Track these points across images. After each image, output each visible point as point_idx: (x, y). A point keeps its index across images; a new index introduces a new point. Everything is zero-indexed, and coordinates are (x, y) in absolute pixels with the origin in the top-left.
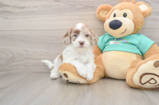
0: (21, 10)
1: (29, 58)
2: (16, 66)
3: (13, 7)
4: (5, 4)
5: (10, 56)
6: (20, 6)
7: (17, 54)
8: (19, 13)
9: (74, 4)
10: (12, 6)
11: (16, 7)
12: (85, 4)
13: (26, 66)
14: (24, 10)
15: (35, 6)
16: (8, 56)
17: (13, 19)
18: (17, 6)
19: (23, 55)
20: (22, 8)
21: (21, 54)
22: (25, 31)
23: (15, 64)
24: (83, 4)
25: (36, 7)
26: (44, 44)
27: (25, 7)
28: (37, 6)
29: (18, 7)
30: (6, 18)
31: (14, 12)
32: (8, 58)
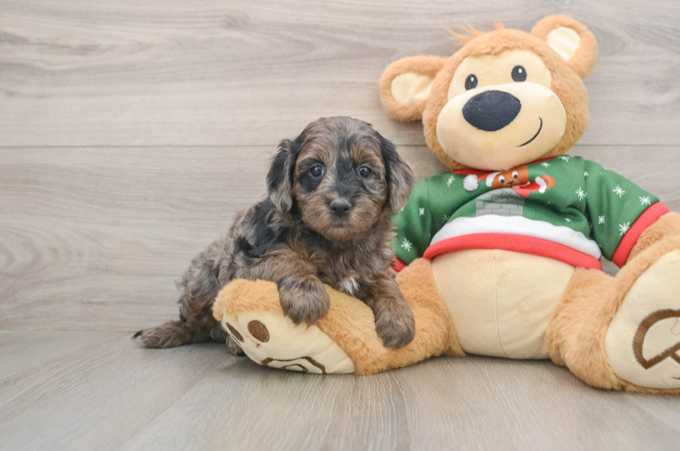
0: (79, 60)
1: (107, 270)
2: (46, 302)
3: (42, 45)
4: (6, 34)
5: (22, 257)
6: (75, 43)
7: (54, 251)
8: (70, 71)
9: (308, 39)
10: (39, 44)
11: (55, 46)
12: (355, 39)
13: (90, 303)
14: (93, 60)
15: (140, 44)
16: (10, 259)
17: (41, 96)
18: (61, 43)
19: (80, 254)
20: (84, 50)
21: (70, 253)
22: (91, 150)
23: (40, 293)
24: (347, 38)
25: (142, 47)
26: (172, 206)
27: (94, 48)
28: (149, 46)
29: (64, 47)
30: (11, 94)
31: (47, 67)
32: (10, 269)
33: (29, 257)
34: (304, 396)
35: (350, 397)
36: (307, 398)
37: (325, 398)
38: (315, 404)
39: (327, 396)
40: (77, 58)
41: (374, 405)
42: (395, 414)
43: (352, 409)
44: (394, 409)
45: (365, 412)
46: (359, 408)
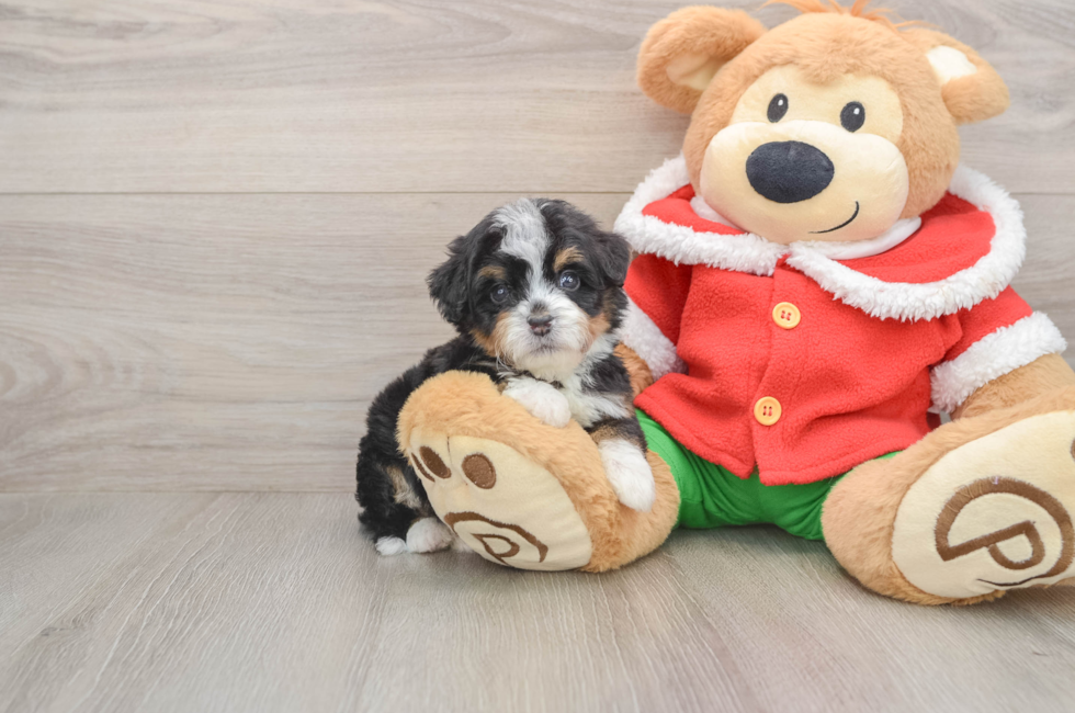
0: (110, 48)
1: (174, 396)
2: (73, 448)
3: (45, 20)
5: (29, 375)
6: (103, 17)
7: (84, 365)
8: (97, 66)
9: (497, 18)
10: (41, 19)
11: (69, 23)
12: (574, 19)
14: (135, 47)
15: (216, 21)
16: (11, 380)
17: (48, 109)
18: (81, 17)
19: (128, 370)
20: (120, 31)
21: (110, 368)
23: (62, 434)
25: (220, 26)
26: (277, 290)
27: (138, 28)
29: (85, 25)
31: (56, 59)
32: (10, 395)
33: (41, 376)
34: (566, 636)
35: (637, 636)
36: (572, 640)
37: (598, 637)
38: (592, 653)
39: (600, 634)
40: (108, 44)
41: (682, 652)
42: (723, 671)
43: (654, 663)
44: (717, 661)
45: (676, 669)
46: (663, 660)
